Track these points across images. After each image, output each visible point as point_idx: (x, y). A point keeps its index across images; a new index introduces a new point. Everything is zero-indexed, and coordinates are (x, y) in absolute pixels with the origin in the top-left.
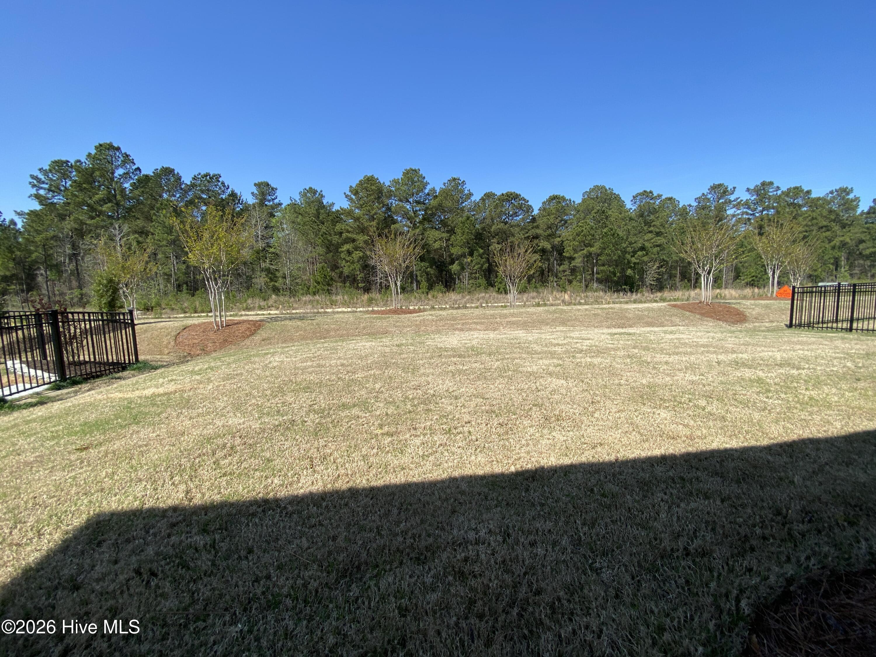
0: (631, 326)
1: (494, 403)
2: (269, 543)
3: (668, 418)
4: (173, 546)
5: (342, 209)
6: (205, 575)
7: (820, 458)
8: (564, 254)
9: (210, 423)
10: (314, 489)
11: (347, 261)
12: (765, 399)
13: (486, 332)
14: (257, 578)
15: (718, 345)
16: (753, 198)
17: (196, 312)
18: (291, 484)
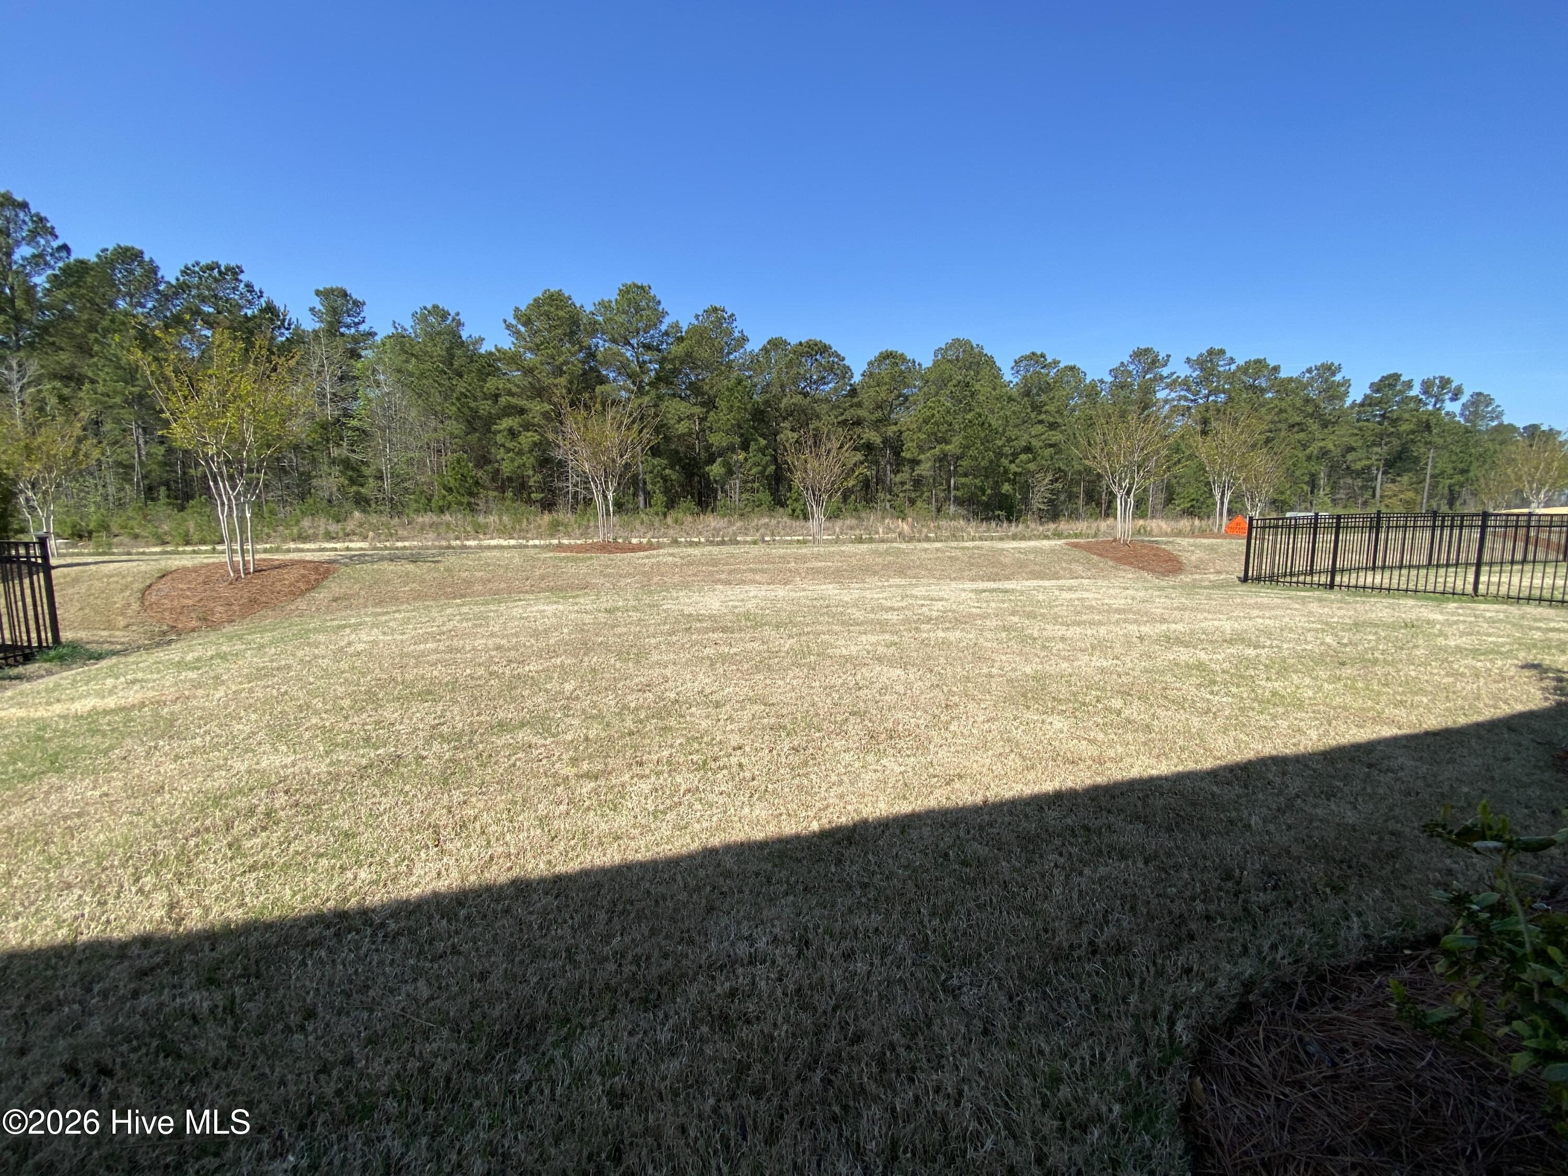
0: (1008, 578)
1: (785, 712)
2: (349, 996)
3: (1065, 729)
4: (144, 1014)
5: (499, 351)
6: (215, 1066)
7: (1287, 786)
8: (903, 454)
9: (220, 767)
10: (442, 885)
11: (508, 450)
12: (1208, 696)
13: (772, 587)
14: (325, 1066)
15: (1140, 610)
16: (1194, 375)
17: (187, 543)
18: (395, 879)
